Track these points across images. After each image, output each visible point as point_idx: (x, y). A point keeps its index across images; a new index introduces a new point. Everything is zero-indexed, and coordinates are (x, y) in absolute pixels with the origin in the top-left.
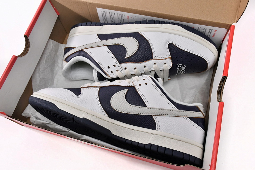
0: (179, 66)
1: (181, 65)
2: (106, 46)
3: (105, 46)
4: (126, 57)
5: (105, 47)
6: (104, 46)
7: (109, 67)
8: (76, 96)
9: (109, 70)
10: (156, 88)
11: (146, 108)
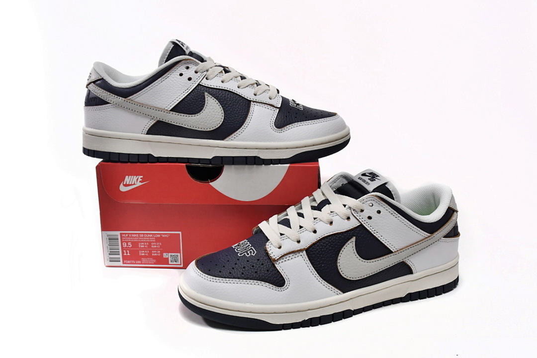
0: (251, 252)
1: (248, 254)
2: (393, 251)
3: (395, 252)
4: (354, 239)
5: (394, 249)
6: (396, 250)
7: (379, 212)
8: (280, 288)
9: (376, 208)
10: (394, 214)
11: (392, 254)
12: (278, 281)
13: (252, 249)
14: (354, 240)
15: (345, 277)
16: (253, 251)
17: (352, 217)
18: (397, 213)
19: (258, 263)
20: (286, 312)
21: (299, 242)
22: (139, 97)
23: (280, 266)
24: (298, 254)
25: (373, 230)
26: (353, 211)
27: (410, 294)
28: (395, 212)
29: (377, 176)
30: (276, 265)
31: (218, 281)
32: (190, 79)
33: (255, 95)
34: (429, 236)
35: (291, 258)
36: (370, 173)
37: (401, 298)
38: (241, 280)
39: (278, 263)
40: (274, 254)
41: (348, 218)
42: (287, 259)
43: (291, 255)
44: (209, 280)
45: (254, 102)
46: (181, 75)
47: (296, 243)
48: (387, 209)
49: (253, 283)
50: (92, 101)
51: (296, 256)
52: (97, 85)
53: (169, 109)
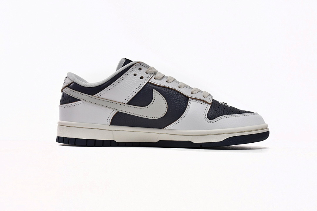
22: (103, 94)
32: (142, 78)
33: (192, 93)
45: (193, 99)
46: (135, 75)
50: (66, 100)
52: (71, 88)
53: (126, 103)
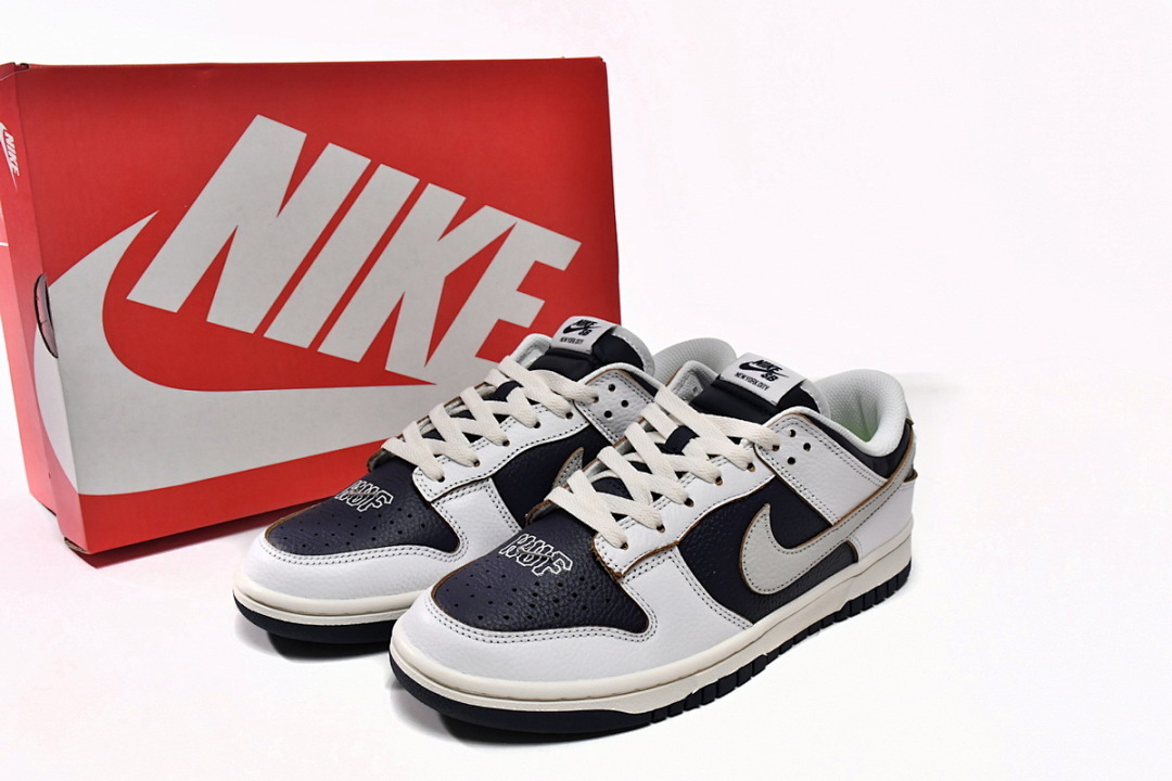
1: (555, 569)
2: (832, 523)
3: (835, 524)
4: (767, 510)
6: (838, 520)
7: (807, 447)
8: (639, 635)
9: (801, 438)
10: (833, 448)
11: (830, 530)
12: (633, 619)
13: (559, 556)
14: (768, 512)
15: (756, 590)
16: (565, 559)
17: (756, 463)
18: (839, 446)
19: (583, 587)
20: (659, 685)
21: (661, 528)
23: (631, 587)
24: (663, 557)
25: (798, 485)
26: (758, 451)
27: (850, 603)
28: (836, 444)
29: (777, 369)
30: (623, 586)
31: (508, 640)
34: (886, 484)
35: (649, 566)
36: (760, 363)
37: (835, 614)
38: (559, 630)
39: (625, 580)
40: (614, 561)
41: (750, 466)
42: (644, 569)
43: (649, 560)
44: (488, 639)
47: (657, 532)
48: (821, 438)
49: (584, 634)
51: (660, 560)
